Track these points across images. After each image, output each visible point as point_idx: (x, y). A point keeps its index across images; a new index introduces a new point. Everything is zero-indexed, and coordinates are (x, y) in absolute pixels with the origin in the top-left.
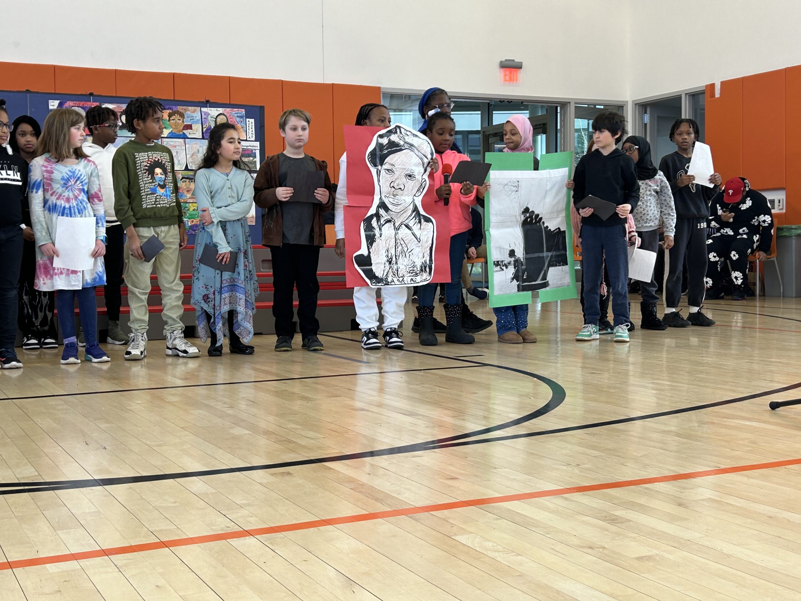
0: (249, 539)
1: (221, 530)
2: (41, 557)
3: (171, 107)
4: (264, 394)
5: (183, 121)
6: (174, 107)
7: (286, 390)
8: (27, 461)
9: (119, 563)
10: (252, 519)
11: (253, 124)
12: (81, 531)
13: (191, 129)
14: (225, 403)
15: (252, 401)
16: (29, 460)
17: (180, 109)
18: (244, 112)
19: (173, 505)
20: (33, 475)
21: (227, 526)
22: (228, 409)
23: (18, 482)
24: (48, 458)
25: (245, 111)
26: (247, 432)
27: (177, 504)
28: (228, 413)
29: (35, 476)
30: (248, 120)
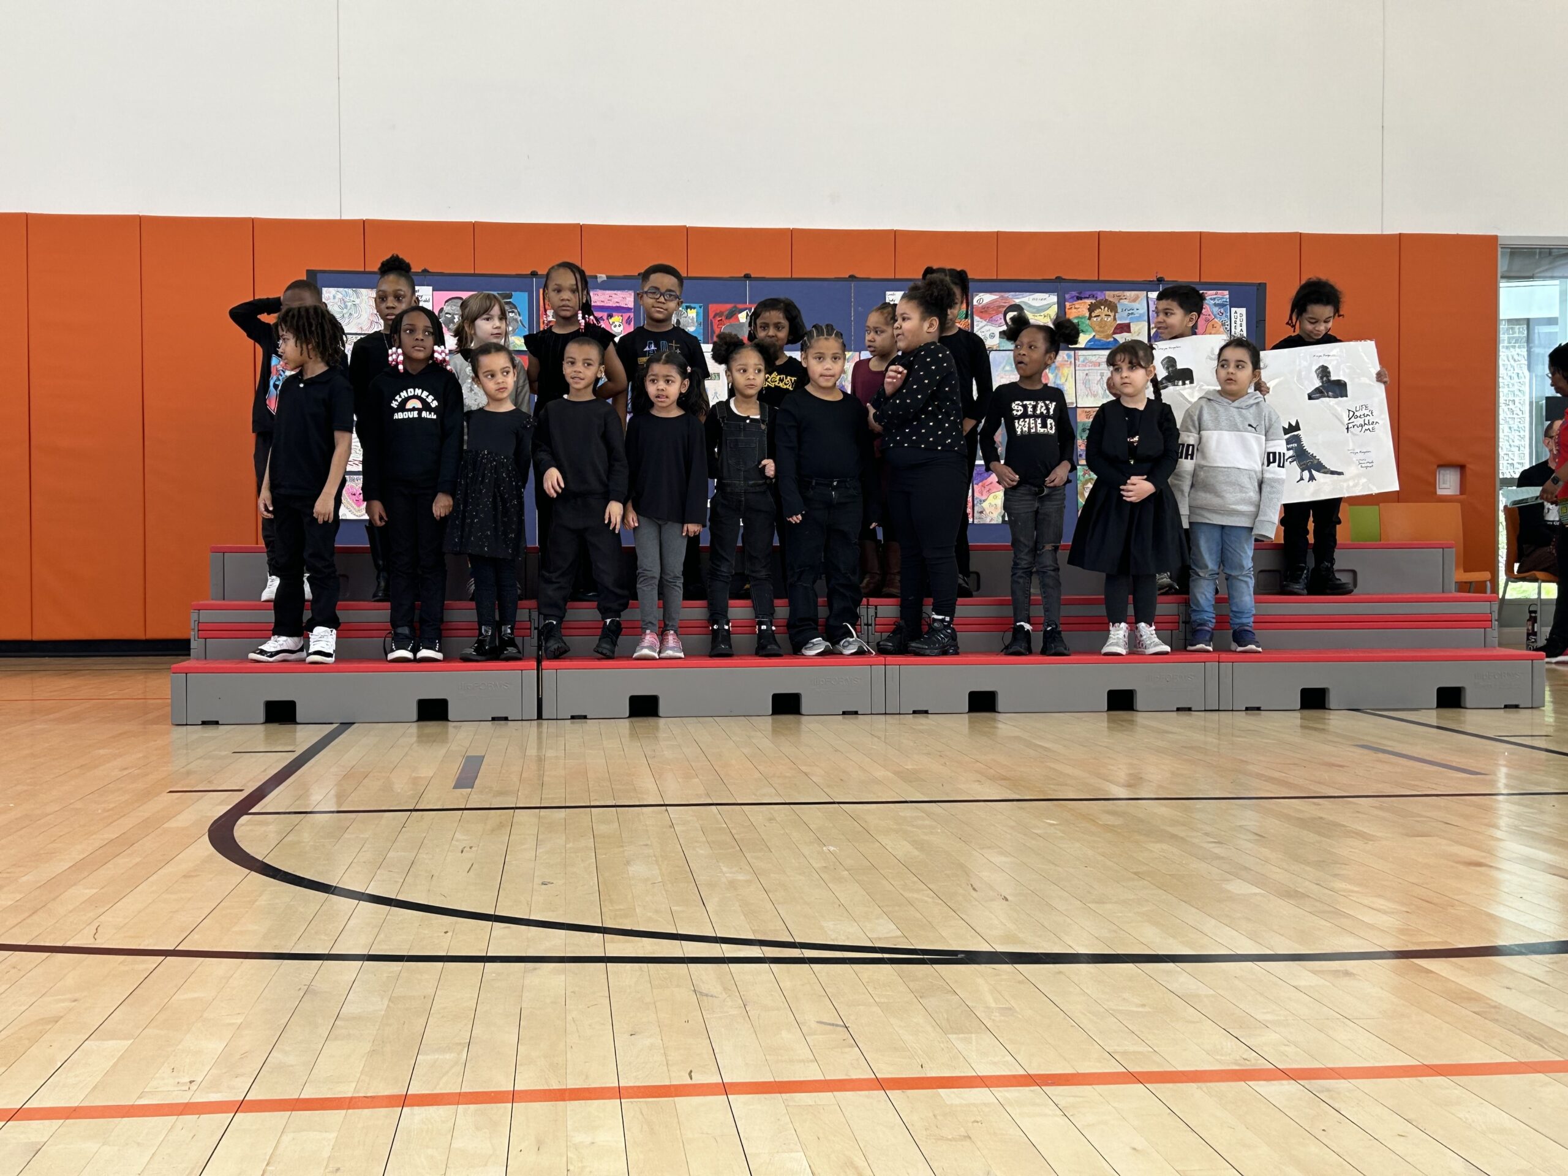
0: (1289, 1084)
1: (1236, 1064)
2: (929, 1075)
3: (1094, 293)
4: (1277, 822)
5: (1115, 319)
6: (1099, 293)
7: (1321, 818)
8: (880, 911)
9: (1062, 1103)
10: (1290, 1050)
11: (1244, 317)
12: (987, 1038)
13: (1129, 331)
14: (1207, 834)
15: (1257, 834)
16: (885, 910)
17: (1109, 296)
18: (1228, 296)
19: (1140, 1009)
20: (894, 935)
21: (1245, 1057)
22: (1214, 845)
23: (871, 945)
24: (913, 909)
25: (1230, 294)
26: (1258, 891)
27: (1147, 1009)
28: (1216, 854)
29: (897, 937)
30: (1233, 310)
